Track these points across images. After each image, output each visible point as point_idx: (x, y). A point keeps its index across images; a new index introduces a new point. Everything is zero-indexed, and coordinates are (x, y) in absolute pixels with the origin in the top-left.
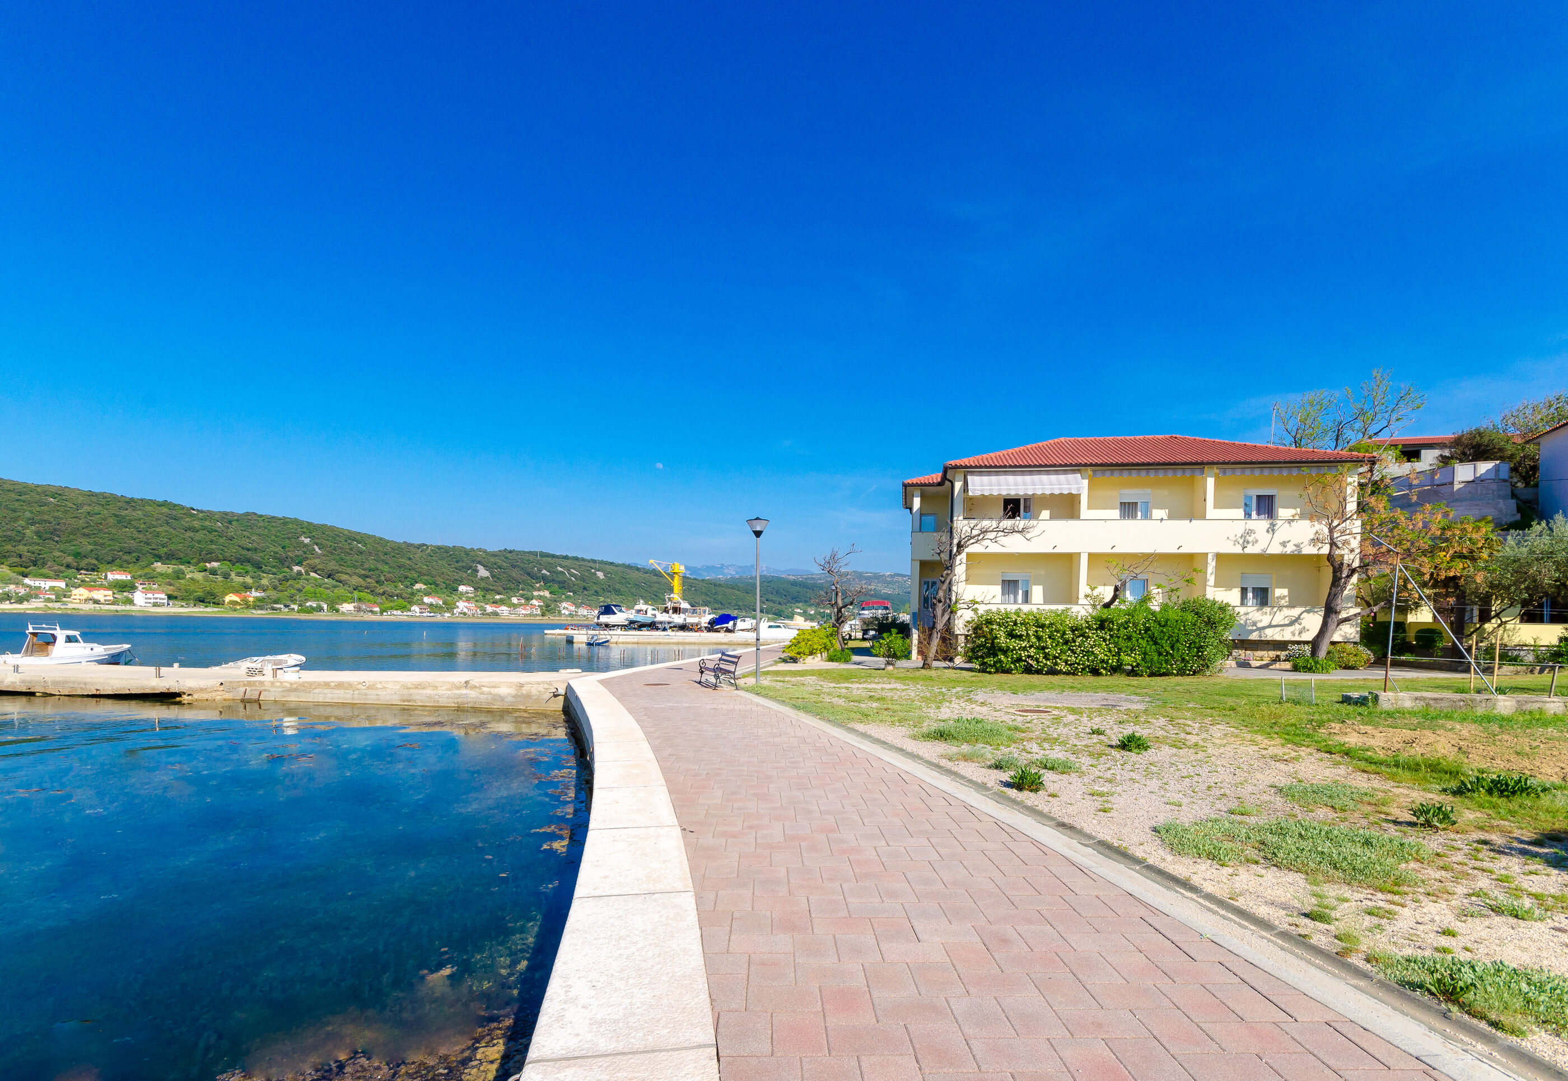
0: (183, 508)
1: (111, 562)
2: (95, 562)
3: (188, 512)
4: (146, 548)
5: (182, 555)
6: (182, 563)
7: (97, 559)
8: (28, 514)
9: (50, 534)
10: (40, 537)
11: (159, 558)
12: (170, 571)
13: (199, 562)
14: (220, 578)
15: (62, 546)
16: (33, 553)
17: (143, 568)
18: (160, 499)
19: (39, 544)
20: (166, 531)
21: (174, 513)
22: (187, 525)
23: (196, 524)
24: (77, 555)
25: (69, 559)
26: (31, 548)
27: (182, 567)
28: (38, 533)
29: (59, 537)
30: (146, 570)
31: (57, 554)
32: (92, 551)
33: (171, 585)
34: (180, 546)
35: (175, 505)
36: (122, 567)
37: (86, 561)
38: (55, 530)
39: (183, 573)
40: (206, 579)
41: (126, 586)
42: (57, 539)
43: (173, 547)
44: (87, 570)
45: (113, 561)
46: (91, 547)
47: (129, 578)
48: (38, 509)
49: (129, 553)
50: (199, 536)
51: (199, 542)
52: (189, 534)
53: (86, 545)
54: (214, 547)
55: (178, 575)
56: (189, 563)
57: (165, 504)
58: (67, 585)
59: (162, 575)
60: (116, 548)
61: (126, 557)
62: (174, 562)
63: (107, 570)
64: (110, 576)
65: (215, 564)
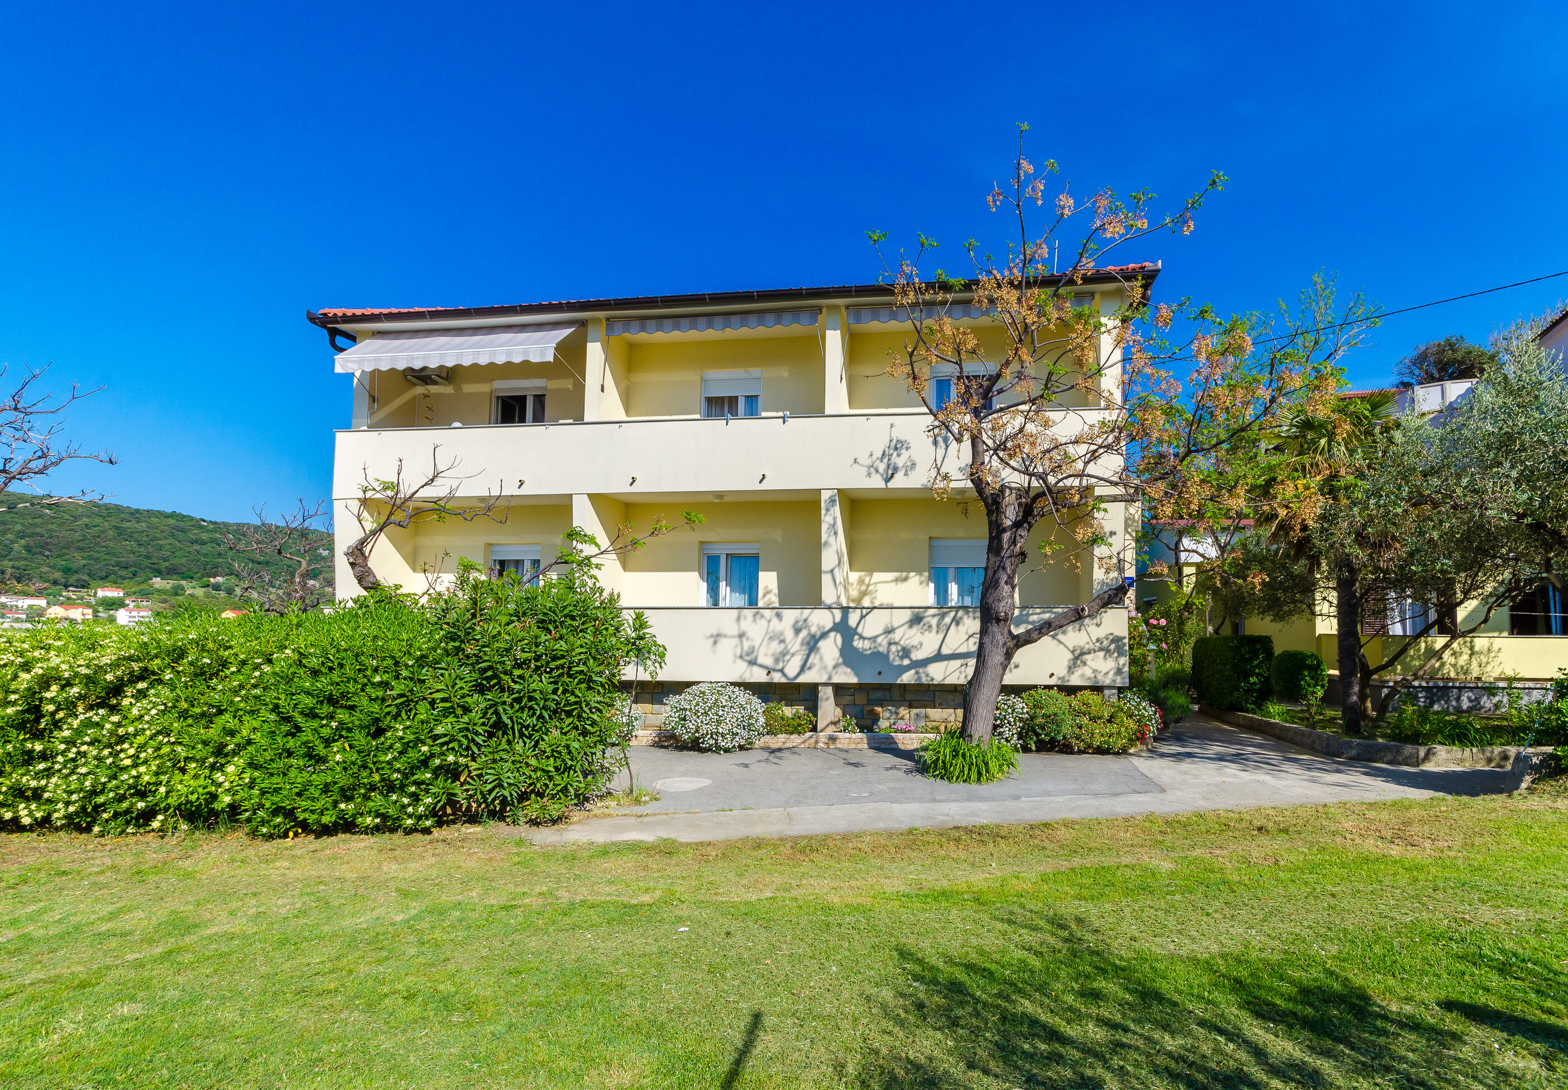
0: (192, 519)
1: (106, 578)
2: (86, 578)
3: (197, 524)
4: (146, 563)
5: (184, 569)
6: (184, 579)
7: (89, 575)
8: (18, 527)
9: (39, 548)
10: (29, 551)
11: (159, 573)
12: (168, 587)
13: (203, 576)
14: (223, 594)
15: (52, 561)
16: (19, 569)
17: (140, 583)
18: (169, 510)
19: (26, 559)
20: (170, 544)
21: (182, 524)
22: (194, 537)
23: (205, 536)
24: (67, 571)
25: (57, 575)
26: (17, 564)
27: (183, 583)
28: (28, 548)
29: (50, 551)
30: (142, 587)
31: (45, 569)
32: (84, 566)
33: (165, 601)
34: (183, 560)
35: (184, 516)
36: (116, 583)
37: (76, 577)
38: (47, 544)
39: (183, 589)
40: (207, 595)
41: (113, 604)
42: (47, 553)
43: (175, 561)
44: (77, 587)
45: (107, 577)
46: (84, 562)
47: (121, 594)
48: (31, 521)
49: (126, 568)
50: (206, 549)
51: (206, 555)
52: (197, 547)
53: (79, 559)
54: (221, 560)
55: (177, 591)
56: (192, 578)
57: (173, 515)
58: (48, 603)
59: (159, 591)
60: (112, 562)
61: (123, 573)
62: (174, 577)
63: (98, 586)
64: (100, 593)
65: (220, 579)
